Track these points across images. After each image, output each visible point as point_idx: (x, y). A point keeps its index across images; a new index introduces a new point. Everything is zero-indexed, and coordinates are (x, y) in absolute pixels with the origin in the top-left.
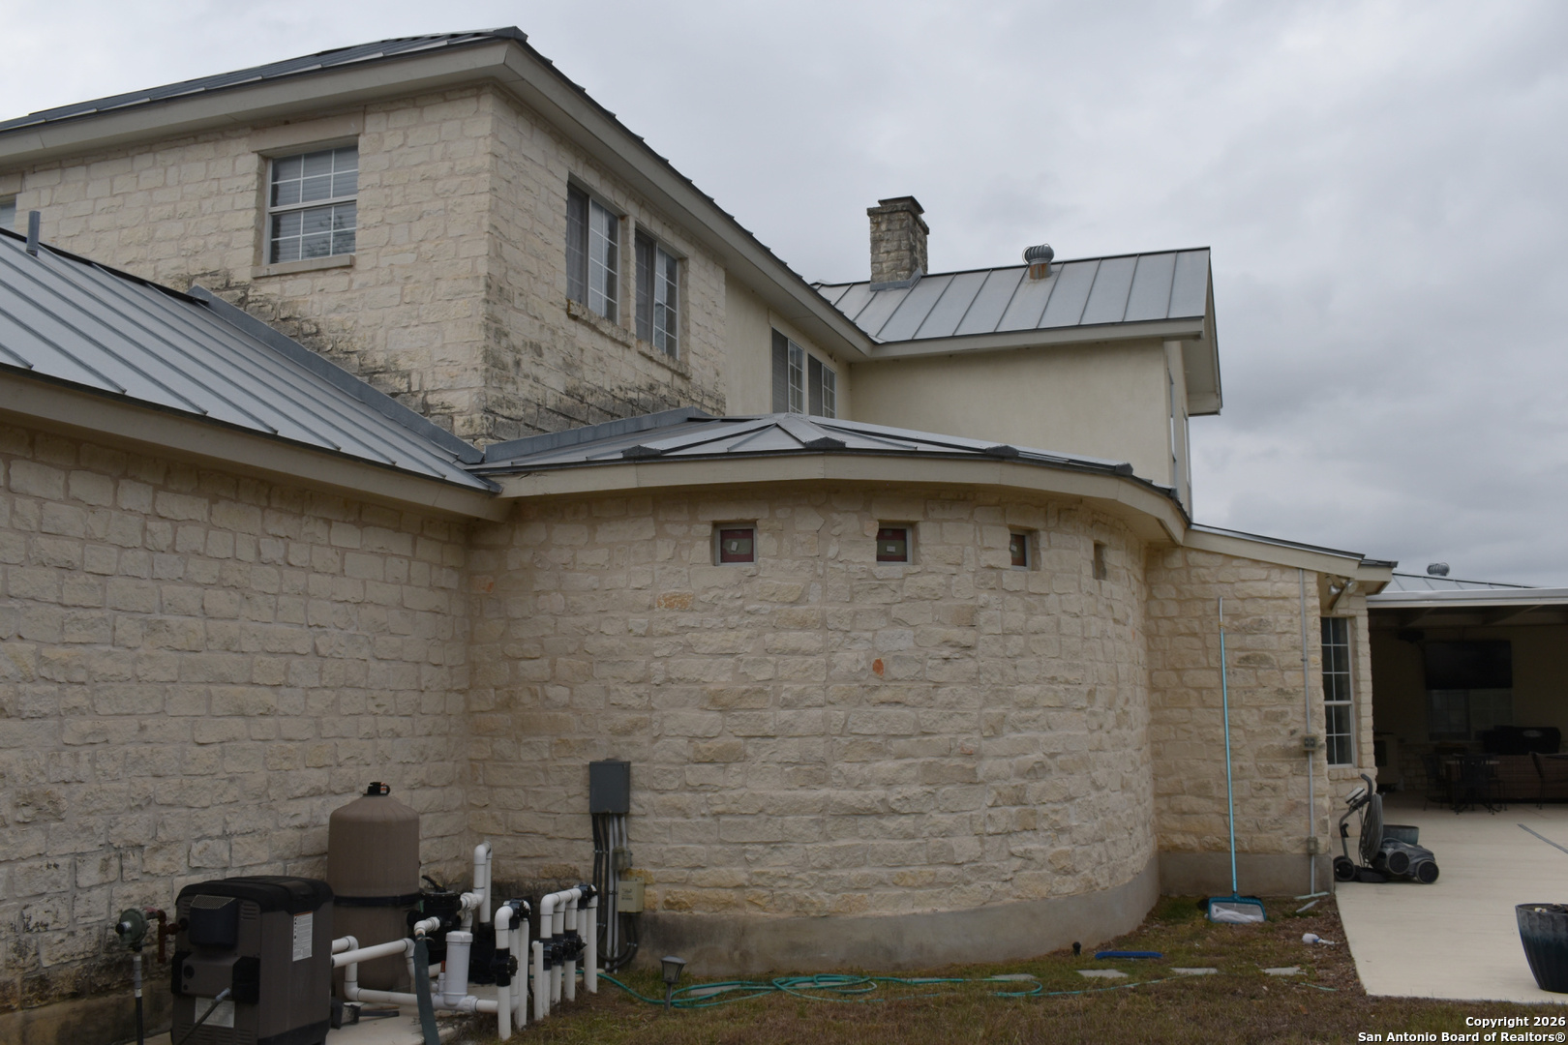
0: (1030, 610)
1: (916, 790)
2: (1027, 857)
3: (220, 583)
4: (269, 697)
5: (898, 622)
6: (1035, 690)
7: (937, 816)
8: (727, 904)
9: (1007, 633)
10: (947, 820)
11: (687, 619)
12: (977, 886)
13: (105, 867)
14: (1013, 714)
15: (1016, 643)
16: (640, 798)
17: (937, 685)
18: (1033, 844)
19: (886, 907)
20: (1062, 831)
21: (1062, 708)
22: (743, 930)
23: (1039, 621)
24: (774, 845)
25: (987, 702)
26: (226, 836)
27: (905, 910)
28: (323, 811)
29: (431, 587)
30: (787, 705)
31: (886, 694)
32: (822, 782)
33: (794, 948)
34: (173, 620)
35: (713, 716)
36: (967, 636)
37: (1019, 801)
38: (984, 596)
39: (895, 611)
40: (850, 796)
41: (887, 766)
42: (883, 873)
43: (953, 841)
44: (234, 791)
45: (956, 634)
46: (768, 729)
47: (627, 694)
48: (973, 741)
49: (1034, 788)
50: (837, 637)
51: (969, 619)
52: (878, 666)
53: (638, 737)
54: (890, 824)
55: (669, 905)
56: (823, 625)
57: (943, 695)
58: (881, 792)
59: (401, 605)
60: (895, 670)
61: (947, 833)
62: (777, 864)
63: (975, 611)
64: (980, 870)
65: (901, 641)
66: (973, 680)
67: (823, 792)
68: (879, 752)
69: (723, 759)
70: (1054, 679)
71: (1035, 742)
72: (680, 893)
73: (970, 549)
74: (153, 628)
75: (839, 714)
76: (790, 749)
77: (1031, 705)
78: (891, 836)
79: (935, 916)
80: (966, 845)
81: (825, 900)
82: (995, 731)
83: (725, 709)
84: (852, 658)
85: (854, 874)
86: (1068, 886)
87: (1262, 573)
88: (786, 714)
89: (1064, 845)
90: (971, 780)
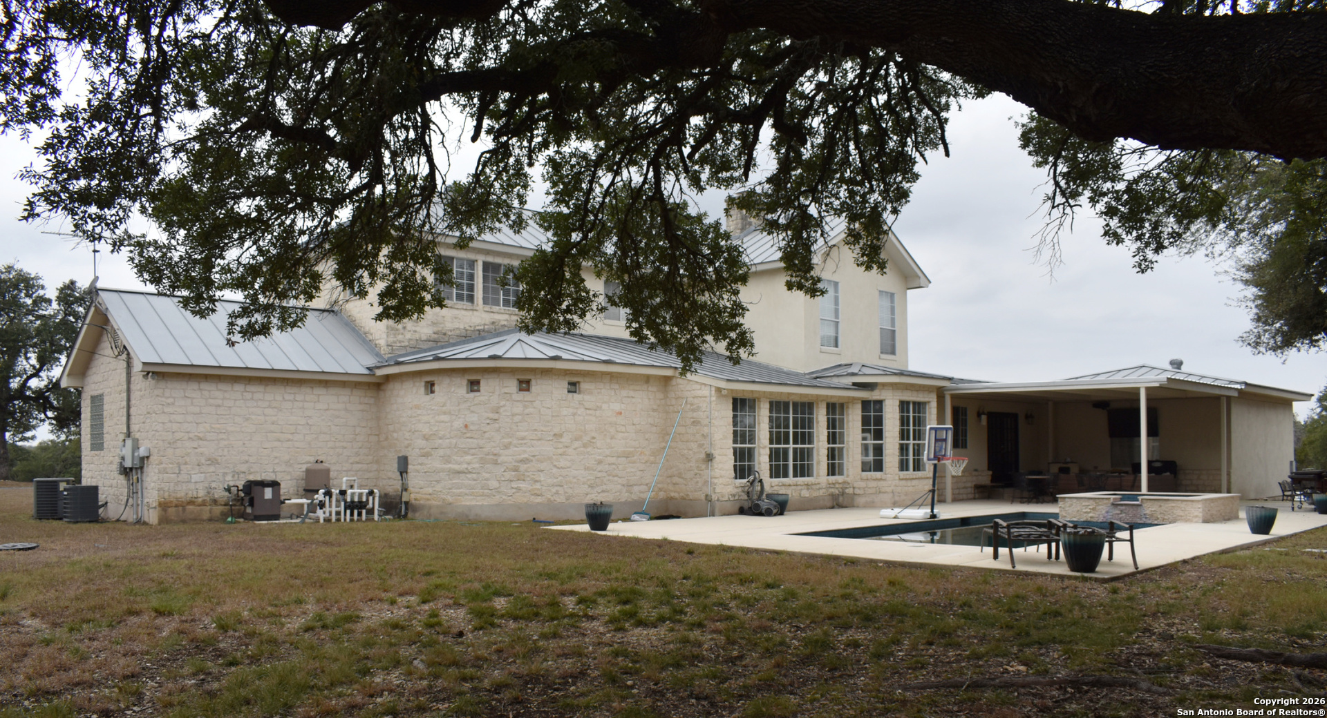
0: (525, 407)
1: (477, 466)
2: (519, 489)
3: (269, 407)
4: (290, 436)
5: (473, 412)
6: (526, 434)
7: (484, 474)
8: (428, 500)
9: (514, 415)
10: (487, 475)
11: (419, 412)
12: (498, 497)
13: (233, 476)
14: (515, 442)
15: (517, 418)
16: (410, 467)
17: (485, 432)
18: (522, 485)
19: (468, 502)
20: (536, 481)
21: (539, 440)
22: (430, 507)
23: (530, 410)
24: (438, 482)
25: (503, 437)
26: (274, 472)
27: (473, 503)
28: (304, 467)
29: (360, 403)
30: (440, 438)
31: (468, 435)
32: (449, 463)
33: (442, 513)
34: (253, 417)
35: (424, 442)
36: (496, 416)
37: (516, 470)
38: (503, 403)
39: (472, 408)
40: (457, 467)
41: (468, 458)
42: (467, 491)
43: (489, 482)
44: (277, 461)
45: (491, 415)
46: (436, 446)
47: (407, 435)
48: (496, 451)
49: (523, 467)
50: (454, 417)
51: (496, 410)
52: (466, 426)
53: (410, 449)
54: (469, 476)
55: (416, 499)
56: (449, 413)
57: (487, 435)
58: (466, 466)
59: (346, 410)
60: (472, 427)
61: (487, 480)
62: (438, 488)
63: (499, 408)
64: (499, 492)
65: (474, 418)
66: (498, 430)
67: (450, 465)
68: (467, 453)
69: (426, 455)
70: (535, 430)
71: (525, 452)
72: (418, 496)
73: (497, 388)
74: (247, 419)
75: (454, 441)
76: (441, 452)
77: (523, 439)
78: (469, 479)
79: (482, 506)
80: (494, 484)
81: (450, 499)
82: (506, 447)
83: (427, 440)
84: (458, 424)
85: (458, 491)
86: (539, 500)
87: (698, 387)
88: (440, 441)
89: (538, 486)
90: (496, 463)
